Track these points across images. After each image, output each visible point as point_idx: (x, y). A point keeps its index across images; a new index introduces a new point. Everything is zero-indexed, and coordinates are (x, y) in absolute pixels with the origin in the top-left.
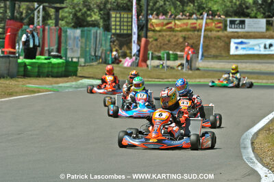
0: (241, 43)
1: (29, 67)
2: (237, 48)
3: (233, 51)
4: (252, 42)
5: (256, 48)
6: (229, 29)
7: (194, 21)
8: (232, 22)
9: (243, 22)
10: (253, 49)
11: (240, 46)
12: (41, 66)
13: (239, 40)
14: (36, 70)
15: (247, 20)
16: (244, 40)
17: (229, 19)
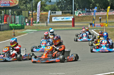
0: (55, 18)
1: (12, 27)
2: (54, 19)
3: (53, 20)
4: (58, 18)
5: (60, 19)
6: (52, 15)
7: (42, 13)
8: (52, 13)
9: (55, 12)
10: (58, 20)
11: (55, 19)
12: (15, 27)
13: (55, 17)
14: (14, 28)
15: (56, 12)
16: (56, 17)
17: (51, 12)
